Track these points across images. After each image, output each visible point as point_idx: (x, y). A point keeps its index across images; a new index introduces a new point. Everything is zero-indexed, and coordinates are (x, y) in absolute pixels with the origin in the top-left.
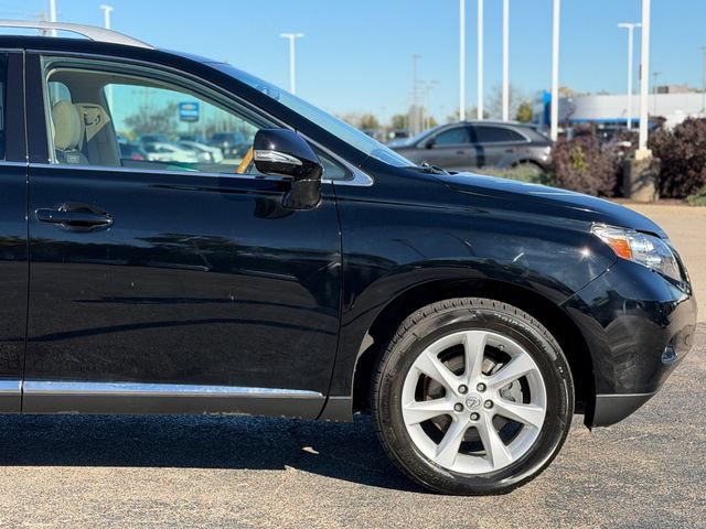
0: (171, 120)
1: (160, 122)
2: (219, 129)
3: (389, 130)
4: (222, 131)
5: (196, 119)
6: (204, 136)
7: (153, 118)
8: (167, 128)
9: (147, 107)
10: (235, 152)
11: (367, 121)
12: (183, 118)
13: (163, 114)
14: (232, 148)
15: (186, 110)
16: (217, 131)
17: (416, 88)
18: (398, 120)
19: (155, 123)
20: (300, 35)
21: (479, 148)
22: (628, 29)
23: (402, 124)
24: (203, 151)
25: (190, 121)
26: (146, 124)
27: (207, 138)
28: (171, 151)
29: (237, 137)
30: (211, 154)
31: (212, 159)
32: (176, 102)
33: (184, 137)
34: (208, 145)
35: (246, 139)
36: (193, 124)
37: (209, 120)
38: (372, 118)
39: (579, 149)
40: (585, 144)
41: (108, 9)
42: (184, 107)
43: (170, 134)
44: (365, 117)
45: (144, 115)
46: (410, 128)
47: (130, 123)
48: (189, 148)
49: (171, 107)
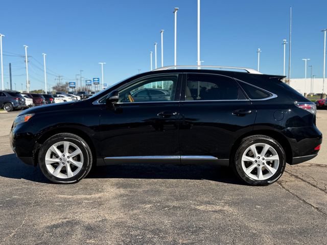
0: (67, 87)
1: (63, 88)
2: (81, 91)
5: (75, 88)
7: (61, 87)
8: (65, 90)
12: (70, 87)
13: (64, 86)
14: (84, 96)
15: (72, 84)
20: (105, 63)
21: (150, 97)
24: (74, 97)
25: (73, 88)
26: (59, 89)
27: (77, 93)
28: (64, 97)
29: (86, 92)
30: (77, 98)
31: (77, 99)
32: (68, 82)
33: (70, 93)
34: (76, 95)
37: (78, 88)
41: (45, 54)
43: (65, 92)
45: (59, 86)
47: (54, 88)
48: (70, 96)
49: (67, 84)
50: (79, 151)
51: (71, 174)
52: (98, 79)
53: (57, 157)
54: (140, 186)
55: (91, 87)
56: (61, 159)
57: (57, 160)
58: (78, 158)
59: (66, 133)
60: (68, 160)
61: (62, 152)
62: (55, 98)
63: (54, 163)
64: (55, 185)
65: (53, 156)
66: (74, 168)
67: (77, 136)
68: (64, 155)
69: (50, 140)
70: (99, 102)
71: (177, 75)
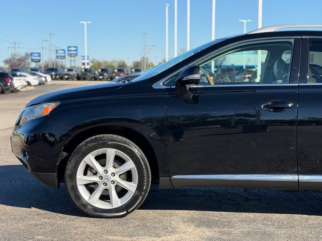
0: (27, 61)
1: (21, 62)
2: (50, 66)
3: (132, 68)
4: (51, 67)
5: (39, 61)
6: (43, 69)
7: (18, 60)
8: (24, 65)
9: (15, 55)
10: (58, 77)
11: (121, 64)
12: (33, 60)
13: (23, 58)
14: (56, 75)
15: (35, 56)
16: (49, 67)
17: (145, 49)
18: (136, 64)
19: (19, 62)
20: (89, 22)
22: (243, 22)
23: (138, 66)
24: (41, 76)
25: (36, 62)
26: (15, 63)
27: (44, 70)
28: (25, 76)
29: (58, 70)
30: (45, 78)
31: (46, 80)
32: (29, 53)
33: (32, 70)
34: (44, 73)
35: (63, 71)
36: (37, 63)
37: (46, 62)
38: (124, 62)
39: (228, 78)
40: (230, 75)
42: (33, 55)
43: (26, 68)
44: (121, 62)
45: (14, 58)
46: (142, 67)
47: (6, 62)
48: (34, 74)
49: (27, 55)
50: (130, 165)
51: (117, 202)
52: (76, 47)
53: (95, 174)
54: (230, 224)
55: (64, 60)
56: (101, 177)
57: (95, 179)
58: (128, 176)
59: (110, 135)
60: (113, 178)
61: (103, 165)
62: (15, 78)
63: (90, 184)
64: (92, 219)
65: (89, 172)
66: (122, 192)
67: (128, 141)
68: (106, 171)
69: (86, 145)
70: (164, 84)
71: (292, 41)
